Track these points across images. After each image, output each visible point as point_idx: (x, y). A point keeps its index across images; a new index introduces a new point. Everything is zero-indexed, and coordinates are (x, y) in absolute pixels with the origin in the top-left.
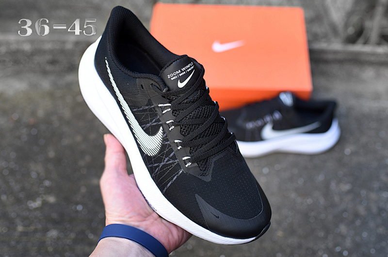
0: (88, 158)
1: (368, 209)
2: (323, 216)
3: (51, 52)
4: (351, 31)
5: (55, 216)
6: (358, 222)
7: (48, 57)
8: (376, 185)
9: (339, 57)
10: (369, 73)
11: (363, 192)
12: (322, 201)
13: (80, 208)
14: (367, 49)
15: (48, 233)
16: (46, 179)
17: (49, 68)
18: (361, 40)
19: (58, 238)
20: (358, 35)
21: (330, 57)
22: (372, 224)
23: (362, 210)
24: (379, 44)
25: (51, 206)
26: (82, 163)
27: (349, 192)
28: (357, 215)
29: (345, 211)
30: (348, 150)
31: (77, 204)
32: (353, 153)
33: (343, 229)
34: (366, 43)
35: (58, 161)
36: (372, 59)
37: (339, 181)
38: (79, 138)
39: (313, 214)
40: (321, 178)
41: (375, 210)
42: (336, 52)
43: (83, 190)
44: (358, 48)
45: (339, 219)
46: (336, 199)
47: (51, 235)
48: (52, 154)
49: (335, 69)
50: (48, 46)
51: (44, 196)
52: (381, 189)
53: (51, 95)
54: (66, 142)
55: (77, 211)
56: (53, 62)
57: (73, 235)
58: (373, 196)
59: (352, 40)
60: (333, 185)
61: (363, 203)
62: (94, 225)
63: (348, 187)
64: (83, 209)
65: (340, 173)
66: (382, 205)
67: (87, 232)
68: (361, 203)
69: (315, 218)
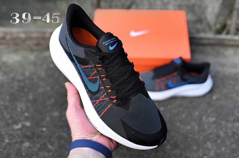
0: (52, 100)
1: (226, 133)
2: (197, 137)
3: (37, 38)
4: (218, 26)
5: (29, 134)
6: (219, 141)
7: (35, 42)
8: (232, 118)
9: (212, 42)
10: (230, 52)
11: (223, 123)
12: (197, 128)
13: (44, 129)
14: (229, 37)
15: (23, 144)
16: (26, 112)
17: (35, 48)
18: (225, 32)
19: (30, 147)
20: (223, 29)
21: (206, 42)
22: (228, 142)
23: (222, 134)
24: (236, 34)
25: (27, 128)
26: (49, 103)
27: (214, 122)
28: (218, 137)
29: (211, 134)
30: (214, 98)
31: (43, 127)
32: (217, 99)
33: (209, 145)
34: (228, 33)
35: (35, 101)
36: (232, 43)
37: (208, 116)
38: (48, 88)
39: (190, 135)
40: (197, 114)
41: (230, 134)
42: (209, 39)
43: (48, 119)
44: (223, 36)
45: (207, 139)
46: (206, 126)
47: (25, 145)
48: (31, 97)
49: (209, 49)
50: (35, 35)
51: (23, 122)
52: (234, 121)
53: (34, 63)
54: (40, 90)
55: (43, 131)
56: (38, 45)
57: (38, 146)
58: (230, 125)
59: (219, 32)
60: (204, 118)
61: (223, 129)
62: (52, 139)
63: (214, 119)
64: (47, 130)
65: (209, 111)
66: (235, 131)
67: (48, 144)
68: (222, 129)
69: (192, 138)
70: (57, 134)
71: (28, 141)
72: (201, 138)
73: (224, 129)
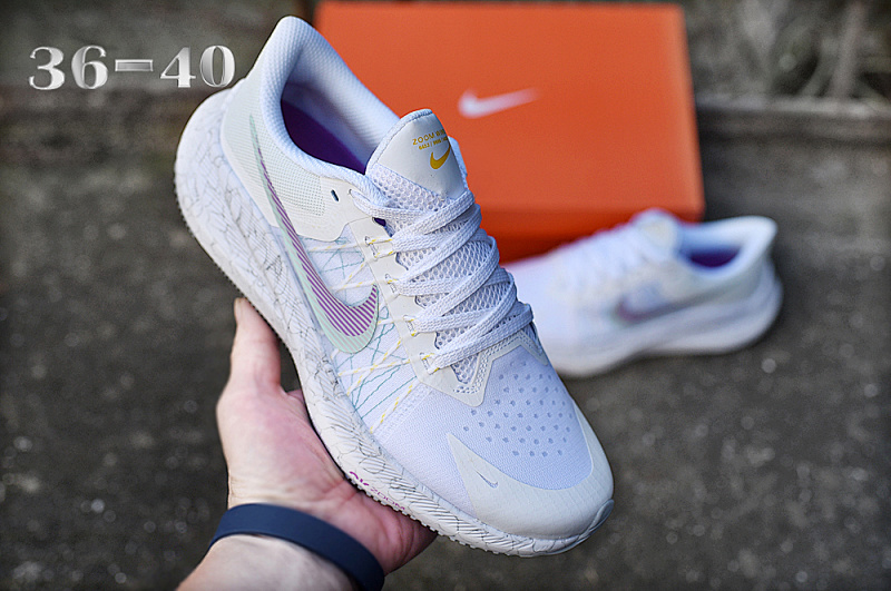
0: (126, 381)
1: (812, 509)
2: (699, 530)
3: (53, 115)
4: (787, 62)
5: (35, 526)
6: (786, 547)
7: (46, 129)
8: (836, 450)
9: (757, 127)
10: (832, 167)
11: (803, 469)
12: (699, 492)
13: (98, 506)
14: (829, 107)
15: (16, 570)
16: (22, 433)
17: (47, 155)
18: (813, 86)
19: (41, 584)
20: (806, 73)
21: (735, 127)
22: (820, 551)
23: (797, 514)
24: (856, 96)
25: (31, 500)
26: (111, 393)
27: (767, 468)
28: (784, 528)
29: (754, 517)
30: (769, 364)
31: (92, 497)
32: (781, 370)
33: (747, 561)
34: (822, 93)
35: (53, 386)
36: (841, 132)
37: (745, 440)
38: (108, 331)
39: (674, 524)
40: (699, 432)
41: (829, 514)
42: (747, 116)
43: (110, 461)
44: (804, 105)
45: (737, 538)
46: (736, 485)
47: (23, 574)
48: (39, 371)
51: (13, 476)
52: (847, 462)
53: (47, 222)
54: (75, 340)
55: (92, 515)
56: (57, 142)
57: (76, 576)
58: (827, 478)
59: (791, 85)
60: (729, 449)
61: (801, 496)
62: (130, 549)
63: (765, 455)
64: (106, 509)
65: (748, 421)
66: (848, 501)
67: (113, 568)
68: (796, 498)
69: (679, 533)
70: (149, 526)
71: (35, 560)
72: (717, 533)
73: (805, 496)
